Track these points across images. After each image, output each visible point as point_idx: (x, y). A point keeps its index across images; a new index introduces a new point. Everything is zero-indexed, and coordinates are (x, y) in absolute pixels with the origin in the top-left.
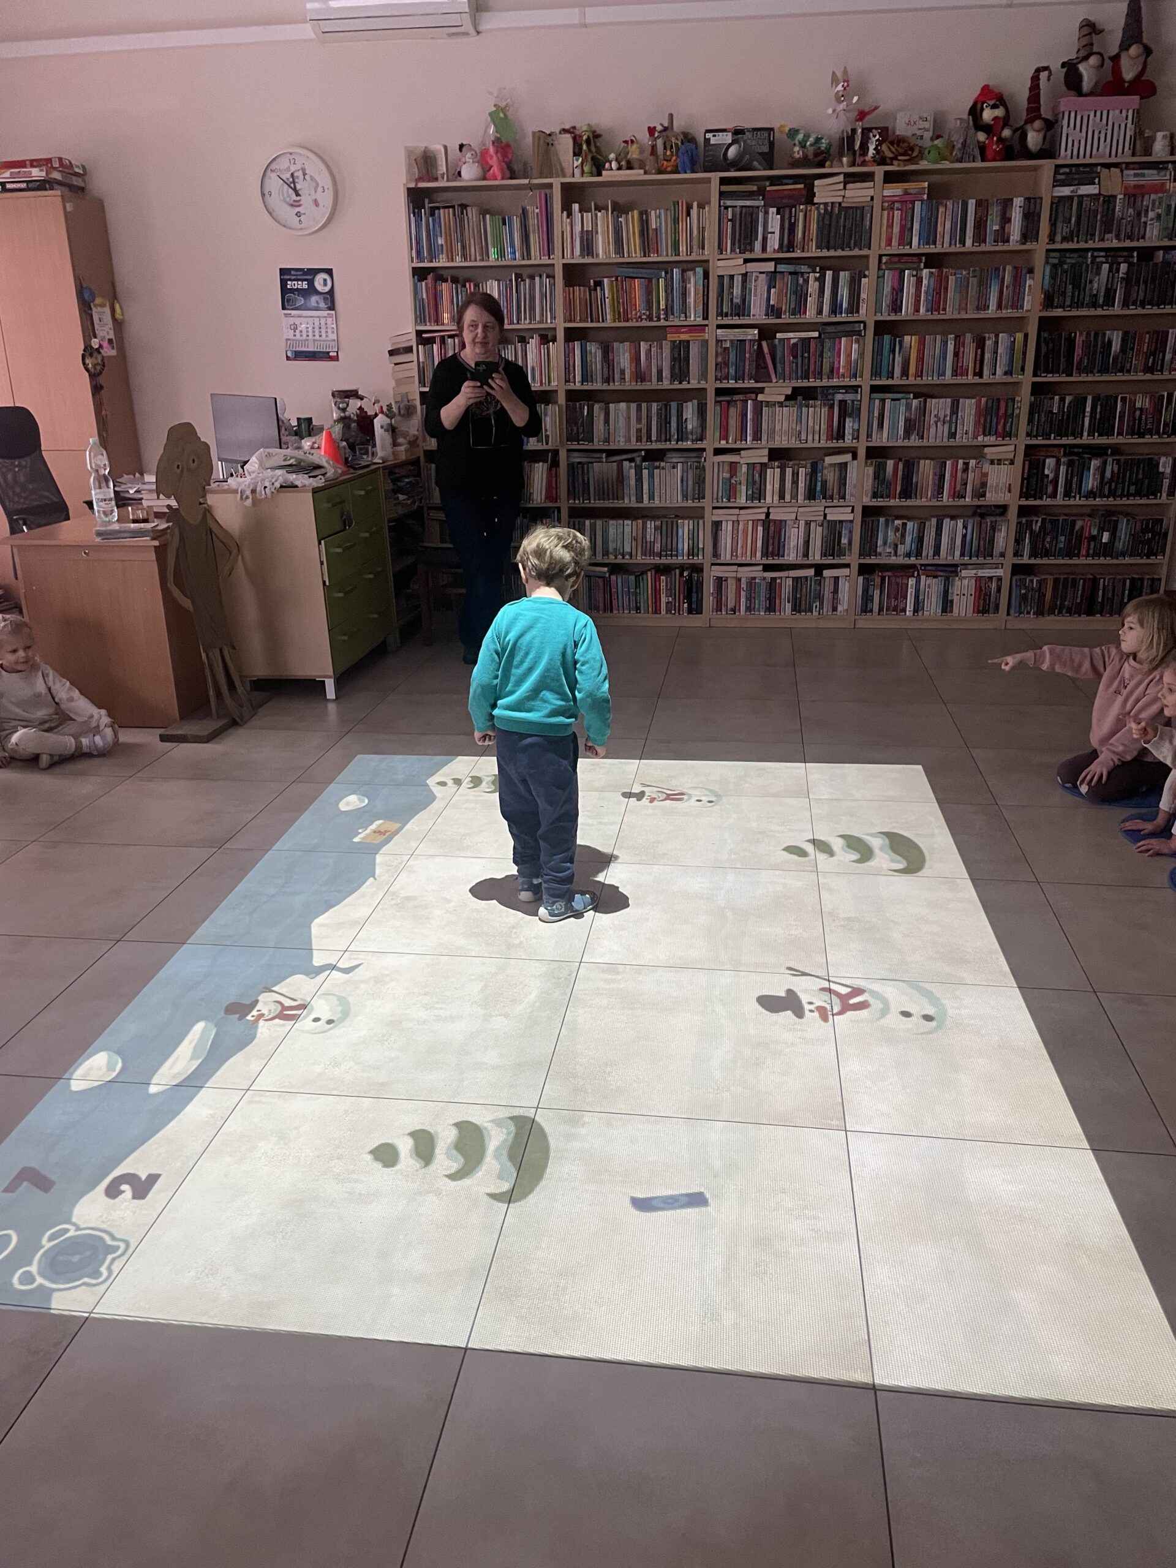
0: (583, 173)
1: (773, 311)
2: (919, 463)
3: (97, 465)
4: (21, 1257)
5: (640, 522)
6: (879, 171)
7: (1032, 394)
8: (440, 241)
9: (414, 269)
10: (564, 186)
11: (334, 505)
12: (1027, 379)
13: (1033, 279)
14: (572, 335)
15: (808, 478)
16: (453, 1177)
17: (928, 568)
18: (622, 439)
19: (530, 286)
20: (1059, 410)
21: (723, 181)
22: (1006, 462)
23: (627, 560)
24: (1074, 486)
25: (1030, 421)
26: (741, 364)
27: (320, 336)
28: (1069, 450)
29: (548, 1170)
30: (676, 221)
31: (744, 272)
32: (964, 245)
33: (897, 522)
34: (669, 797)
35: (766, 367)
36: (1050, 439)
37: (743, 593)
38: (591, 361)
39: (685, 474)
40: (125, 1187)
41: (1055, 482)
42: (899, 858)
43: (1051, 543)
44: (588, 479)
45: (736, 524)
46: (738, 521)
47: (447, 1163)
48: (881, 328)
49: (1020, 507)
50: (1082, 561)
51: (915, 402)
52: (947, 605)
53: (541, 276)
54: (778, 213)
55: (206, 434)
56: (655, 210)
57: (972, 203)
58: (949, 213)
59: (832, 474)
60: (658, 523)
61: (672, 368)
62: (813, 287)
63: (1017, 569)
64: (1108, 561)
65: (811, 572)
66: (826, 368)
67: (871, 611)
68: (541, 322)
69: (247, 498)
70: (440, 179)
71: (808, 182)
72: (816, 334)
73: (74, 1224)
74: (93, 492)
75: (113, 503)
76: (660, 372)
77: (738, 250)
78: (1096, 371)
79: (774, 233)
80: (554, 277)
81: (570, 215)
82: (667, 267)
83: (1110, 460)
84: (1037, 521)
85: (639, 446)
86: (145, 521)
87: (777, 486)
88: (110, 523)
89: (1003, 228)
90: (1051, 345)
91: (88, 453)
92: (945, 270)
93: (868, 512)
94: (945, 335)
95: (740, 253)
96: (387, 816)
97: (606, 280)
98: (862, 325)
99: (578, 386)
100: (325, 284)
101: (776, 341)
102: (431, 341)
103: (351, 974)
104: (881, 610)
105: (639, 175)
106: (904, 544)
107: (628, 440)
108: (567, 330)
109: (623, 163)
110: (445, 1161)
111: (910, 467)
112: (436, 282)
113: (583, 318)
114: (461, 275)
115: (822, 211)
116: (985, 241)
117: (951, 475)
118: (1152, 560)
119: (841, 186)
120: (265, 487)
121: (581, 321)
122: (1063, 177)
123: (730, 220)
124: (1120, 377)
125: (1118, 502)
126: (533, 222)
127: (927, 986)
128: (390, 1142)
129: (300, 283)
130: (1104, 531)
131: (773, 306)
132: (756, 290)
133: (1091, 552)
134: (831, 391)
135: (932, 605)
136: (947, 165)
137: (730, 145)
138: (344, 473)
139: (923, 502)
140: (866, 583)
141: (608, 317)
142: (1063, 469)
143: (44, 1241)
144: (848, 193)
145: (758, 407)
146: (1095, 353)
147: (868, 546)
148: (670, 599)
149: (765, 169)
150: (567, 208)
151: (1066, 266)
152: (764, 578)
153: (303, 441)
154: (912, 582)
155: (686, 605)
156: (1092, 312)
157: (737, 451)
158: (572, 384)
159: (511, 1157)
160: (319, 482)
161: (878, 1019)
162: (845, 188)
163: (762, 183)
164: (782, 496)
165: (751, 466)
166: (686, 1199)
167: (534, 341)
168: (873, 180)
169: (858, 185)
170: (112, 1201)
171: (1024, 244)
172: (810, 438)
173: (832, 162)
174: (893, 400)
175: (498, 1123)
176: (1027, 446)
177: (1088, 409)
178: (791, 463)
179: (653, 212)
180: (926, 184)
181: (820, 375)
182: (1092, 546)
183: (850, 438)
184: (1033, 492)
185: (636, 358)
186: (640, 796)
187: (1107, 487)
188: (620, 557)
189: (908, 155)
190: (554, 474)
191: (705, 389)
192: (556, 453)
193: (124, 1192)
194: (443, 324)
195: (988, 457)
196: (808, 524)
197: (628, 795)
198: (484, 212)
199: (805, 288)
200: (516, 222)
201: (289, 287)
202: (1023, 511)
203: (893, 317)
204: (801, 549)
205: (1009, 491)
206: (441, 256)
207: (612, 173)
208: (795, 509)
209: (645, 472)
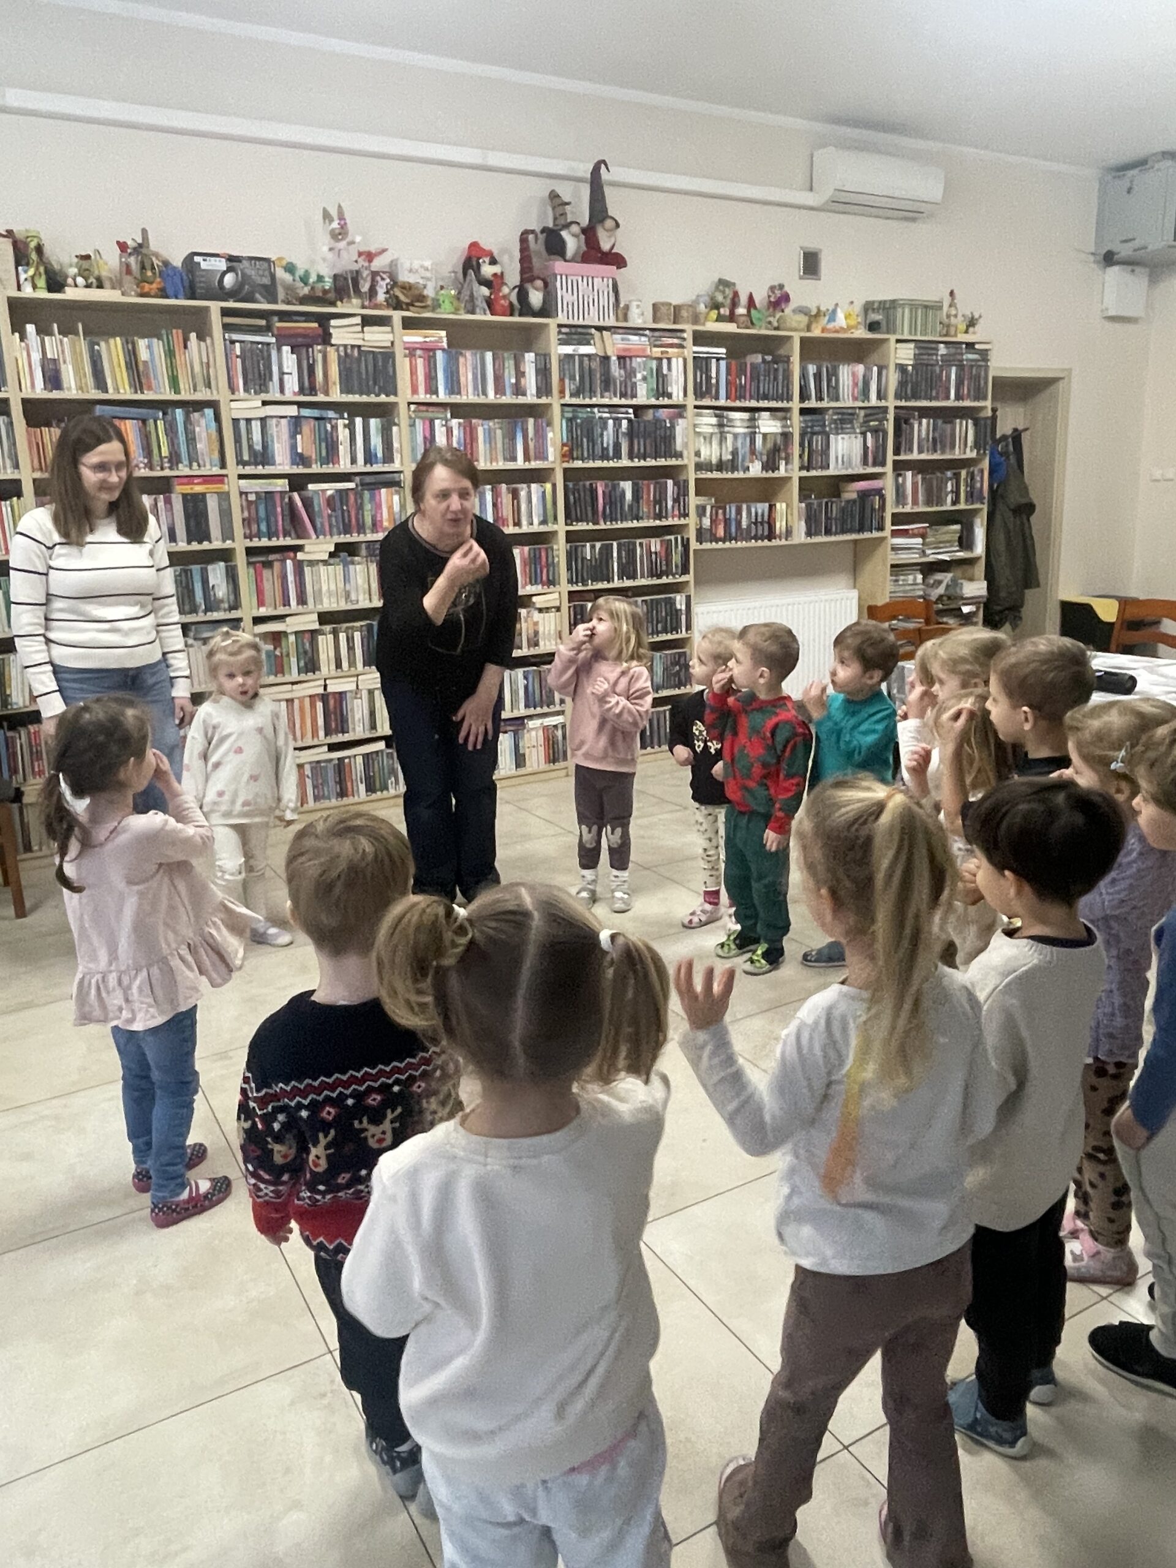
0: (35, 286)
1: (300, 459)
6: (397, 316)
7: (568, 541)
10: (10, 300)
12: (561, 528)
13: (552, 432)
15: (365, 640)
20: (590, 556)
21: (225, 312)
22: (554, 610)
25: (569, 568)
26: (273, 519)
30: (170, 354)
31: (263, 416)
32: (487, 397)
35: (302, 522)
36: (588, 584)
37: (310, 781)
45: (291, 703)
46: (292, 699)
52: (520, 760)
54: (292, 352)
56: (145, 339)
57: (488, 355)
58: (469, 363)
61: (188, 526)
62: (343, 434)
65: (381, 746)
66: (368, 520)
71: (323, 320)
77: (252, 391)
78: (618, 518)
79: (291, 374)
80: (10, 415)
81: (24, 337)
82: (167, 406)
87: (332, 654)
89: (519, 382)
90: (577, 495)
92: (472, 421)
95: (255, 394)
98: (399, 476)
101: (310, 493)
105: (116, 295)
108: (37, 482)
109: (92, 280)
115: (342, 354)
116: (505, 393)
119: (359, 328)
122: (566, 337)
123: (239, 357)
124: (636, 524)
131: (300, 454)
132: (278, 437)
135: (507, 762)
137: (224, 274)
144: (367, 337)
145: (299, 567)
146: (614, 502)
149: (269, 302)
150: (18, 328)
151: (578, 421)
152: (331, 760)
156: (606, 464)
157: (281, 618)
162: (363, 332)
163: (268, 317)
164: (339, 665)
165: (300, 634)
168: (389, 325)
169: (377, 328)
171: (540, 397)
172: (361, 599)
173: (342, 304)
176: (570, 593)
177: (615, 554)
178: (343, 628)
179: (141, 342)
180: (444, 333)
181: (361, 529)
189: (423, 302)
191: (232, 550)
195: (538, 606)
196: (371, 692)
199: (334, 435)
204: (367, 722)
207: (77, 292)
208: (355, 678)
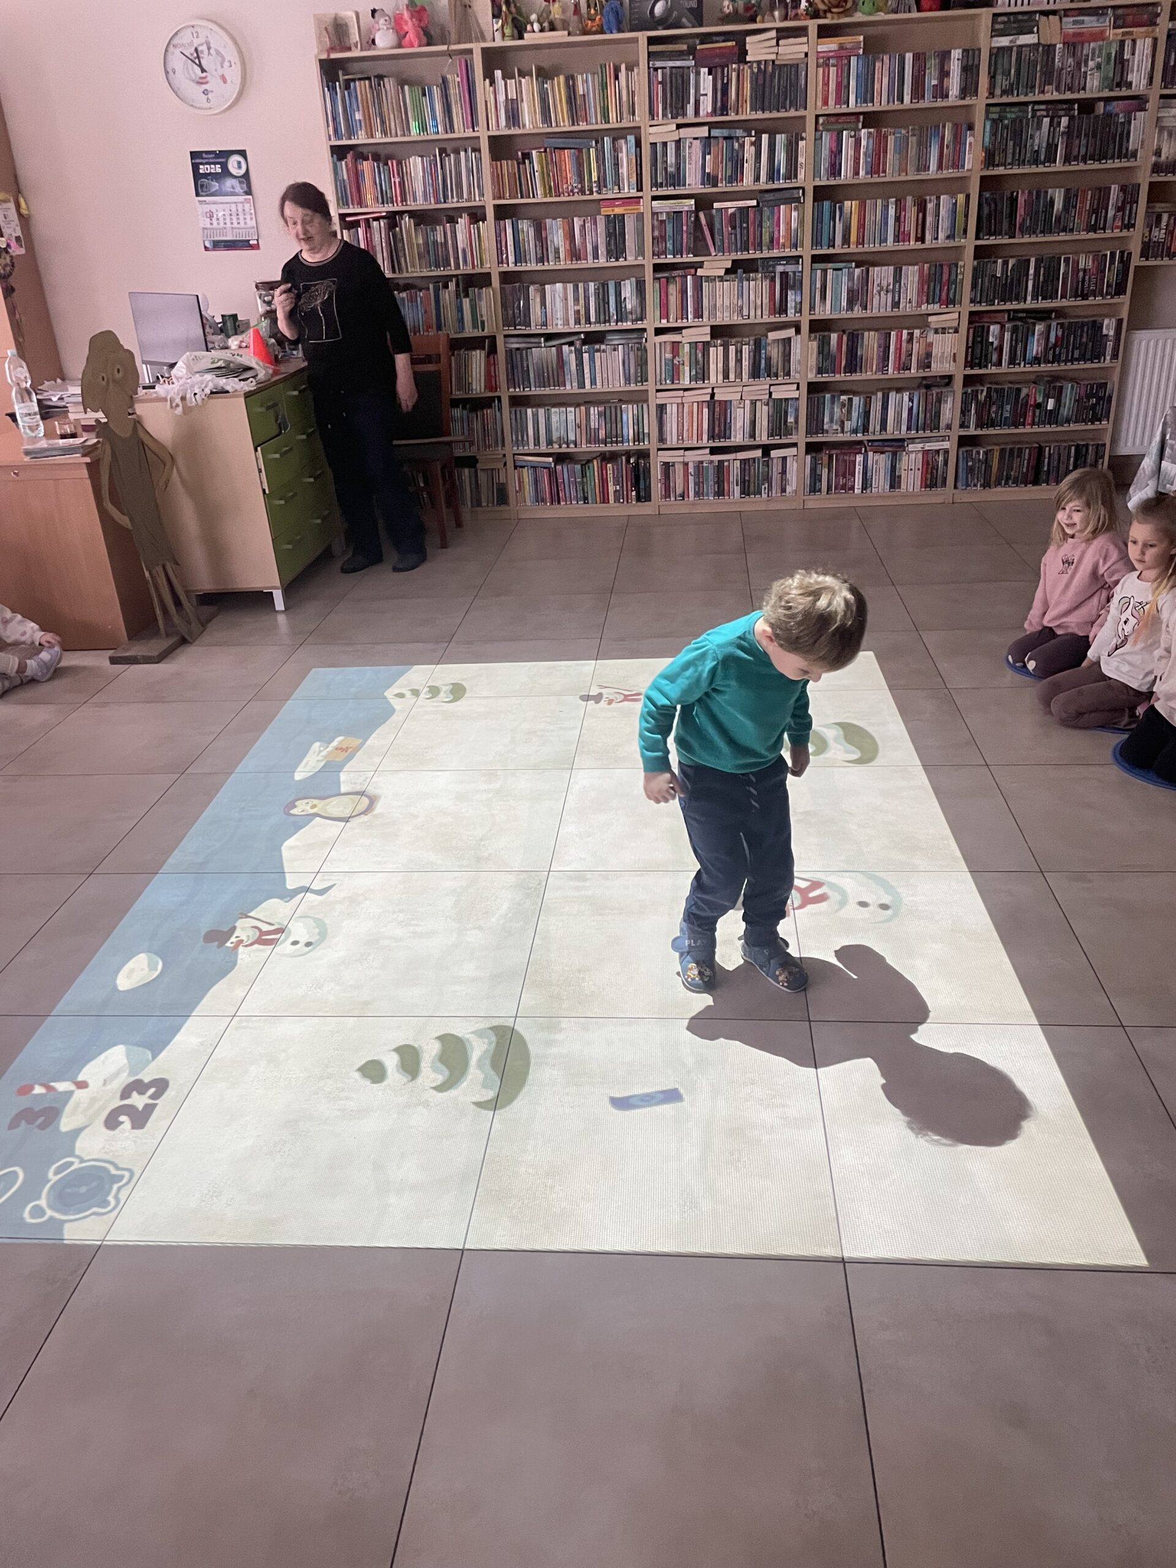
0: (504, 35)
1: (710, 179)
2: (863, 335)
3: (18, 378)
4: (30, 1191)
5: (583, 408)
6: (812, 25)
7: (975, 258)
8: (358, 116)
9: (332, 147)
10: (485, 51)
11: (268, 408)
12: (969, 243)
13: (973, 135)
14: (503, 213)
15: (752, 354)
16: (440, 1088)
17: (876, 444)
18: (560, 322)
19: (455, 160)
20: (1002, 274)
21: (651, 41)
22: (950, 331)
23: (572, 449)
24: (1019, 352)
25: (974, 286)
26: (679, 238)
27: (239, 223)
28: (1013, 315)
29: (530, 1077)
30: (604, 86)
31: (677, 138)
32: (902, 102)
33: (843, 398)
34: (626, 698)
35: (705, 239)
36: (994, 304)
37: (691, 478)
38: (524, 240)
39: (626, 357)
40: (123, 1118)
41: (1000, 349)
42: (853, 748)
43: (996, 413)
44: (528, 367)
45: (681, 407)
46: (683, 404)
47: (433, 1076)
48: (821, 194)
49: (966, 377)
50: (1028, 429)
51: (857, 271)
52: (895, 481)
53: (466, 151)
54: (710, 74)
55: (128, 341)
56: (582, 74)
57: (909, 57)
58: (886, 67)
59: (776, 350)
60: (601, 409)
61: (608, 244)
62: (749, 152)
63: (963, 441)
64: (1053, 428)
65: (758, 453)
66: (766, 238)
67: (820, 490)
68: (469, 200)
69: (177, 406)
70: (353, 48)
71: (740, 38)
72: (754, 203)
73: (78, 1157)
74: (16, 407)
75: (38, 417)
76: (595, 249)
77: (670, 116)
78: (1038, 231)
79: (706, 95)
80: (479, 151)
81: (492, 83)
82: (597, 136)
83: (1054, 324)
84: (982, 391)
85: (577, 329)
86: (73, 436)
87: (720, 365)
88: (35, 439)
89: (941, 82)
90: (993, 206)
91: (6, 365)
92: (884, 130)
93: (814, 388)
94: (886, 199)
95: (672, 118)
96: (349, 732)
97: (534, 152)
98: (801, 191)
99: (512, 267)
100: (240, 167)
101: (714, 211)
102: (355, 225)
103: (324, 896)
104: (829, 489)
105: (562, 36)
106: (851, 420)
107: (566, 322)
108: (497, 208)
109: (546, 24)
110: (430, 1074)
111: (854, 339)
112: (356, 160)
113: (512, 195)
114: (383, 152)
115: (756, 70)
116: (923, 97)
117: (896, 349)
118: (1097, 425)
119: (774, 42)
120: (195, 394)
121: (511, 198)
122: (1002, 26)
123: (660, 83)
124: (1063, 237)
125: (1063, 367)
126: (453, 91)
127: (882, 875)
128: (376, 1058)
129: (213, 166)
130: (1048, 398)
131: (709, 174)
132: (690, 157)
133: (1037, 420)
134: (771, 263)
135: (880, 482)
136: (881, 16)
137: (655, 2)
138: (275, 373)
139: (868, 375)
140: (814, 462)
141: (539, 192)
142: (1007, 336)
143: (51, 1174)
144: (781, 50)
145: (699, 282)
146: (1037, 212)
147: (815, 423)
148: (618, 488)
149: (694, 26)
150: (489, 75)
151: (1006, 122)
152: (712, 462)
153: (230, 340)
154: (859, 458)
155: (634, 493)
156: (1034, 169)
157: (678, 330)
158: (505, 265)
159: (494, 1066)
160: (250, 386)
161: (837, 911)
162: (778, 44)
163: (690, 41)
164: (726, 376)
165: (694, 345)
166: (661, 1096)
167: (463, 221)
168: (806, 35)
169: (792, 40)
170: (112, 1133)
171: (963, 98)
172: (752, 314)
173: (763, 18)
174: (834, 269)
175: (479, 1033)
176: (971, 313)
177: (1032, 271)
178: (733, 341)
179: (579, 77)
180: (861, 38)
181: (759, 247)
182: (1037, 414)
183: (793, 311)
184: (977, 361)
185: (571, 236)
186: (598, 698)
187: (1051, 352)
188: (564, 446)
189: (842, 7)
190: (492, 362)
191: (643, 266)
192: (493, 339)
193: (123, 1123)
194: (367, 206)
195: (933, 326)
196: (754, 403)
197: (587, 698)
198: (402, 82)
199: (740, 154)
200: (436, 92)
201: (201, 171)
202: (968, 380)
203: (833, 182)
204: (747, 429)
205: (954, 361)
206: (360, 132)
207: (534, 36)
208: (740, 389)
209: (586, 356)
